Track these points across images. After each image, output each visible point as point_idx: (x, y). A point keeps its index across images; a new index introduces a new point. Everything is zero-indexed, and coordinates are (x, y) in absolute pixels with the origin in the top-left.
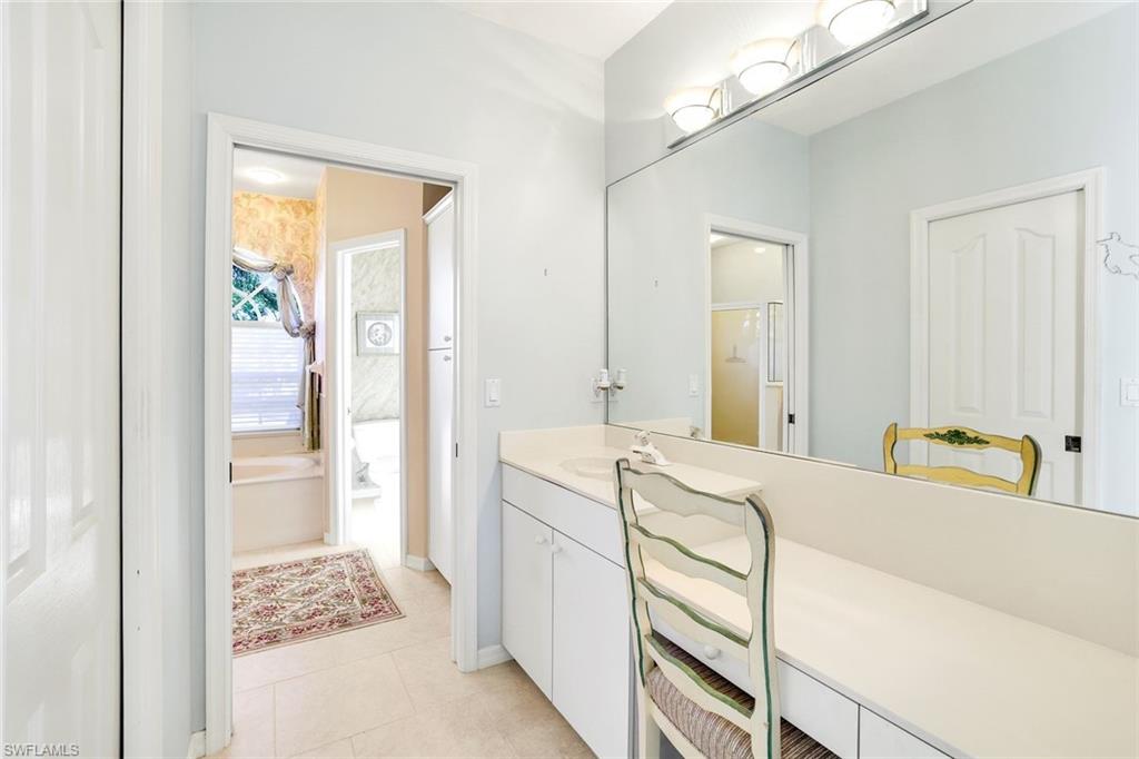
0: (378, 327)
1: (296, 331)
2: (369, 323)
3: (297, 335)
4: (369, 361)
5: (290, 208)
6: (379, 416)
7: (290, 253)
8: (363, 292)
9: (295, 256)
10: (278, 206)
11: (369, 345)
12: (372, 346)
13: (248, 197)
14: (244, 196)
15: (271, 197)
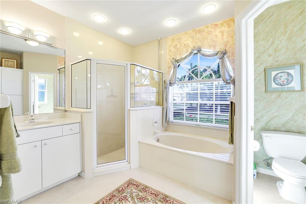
0: (282, 74)
1: (229, 81)
2: (274, 73)
3: (229, 83)
4: (274, 96)
5: (225, 24)
6: (282, 129)
7: (226, 45)
8: (270, 56)
9: (228, 46)
10: (220, 25)
11: (274, 85)
12: (277, 86)
13: (207, 27)
14: (206, 27)
15: (216, 23)
